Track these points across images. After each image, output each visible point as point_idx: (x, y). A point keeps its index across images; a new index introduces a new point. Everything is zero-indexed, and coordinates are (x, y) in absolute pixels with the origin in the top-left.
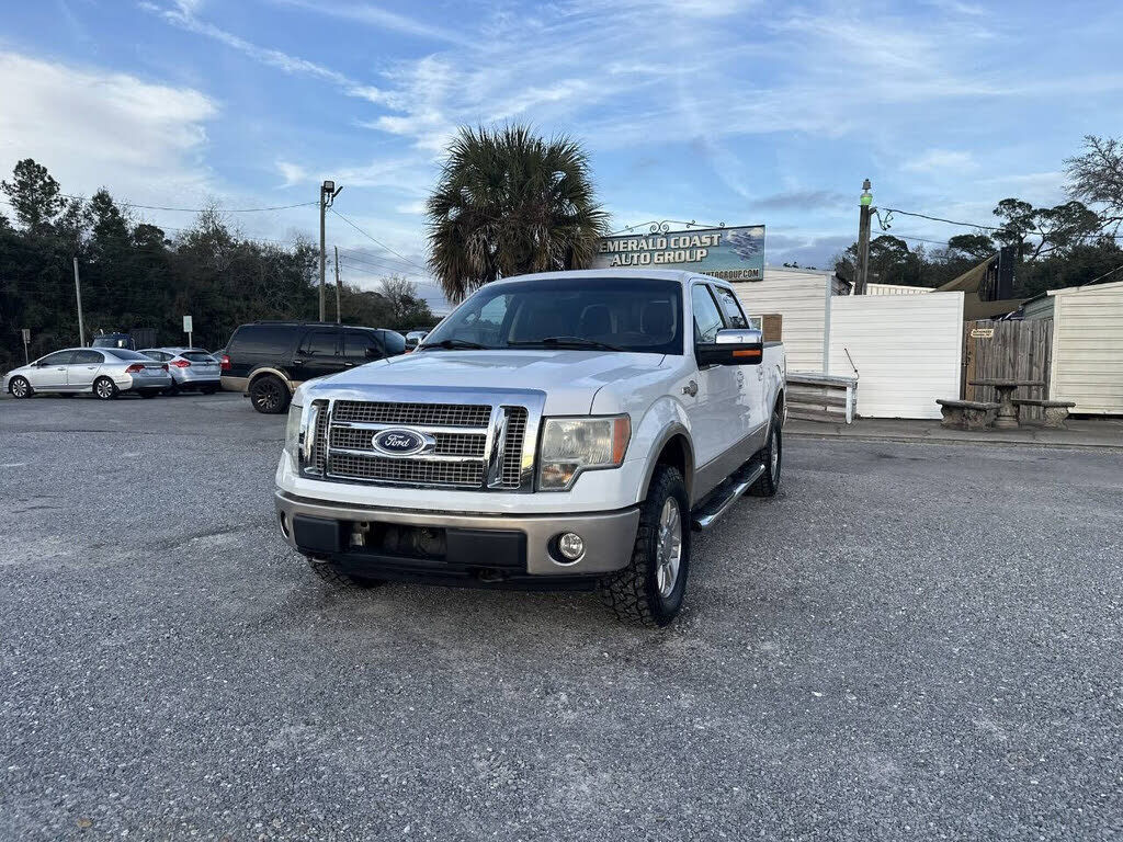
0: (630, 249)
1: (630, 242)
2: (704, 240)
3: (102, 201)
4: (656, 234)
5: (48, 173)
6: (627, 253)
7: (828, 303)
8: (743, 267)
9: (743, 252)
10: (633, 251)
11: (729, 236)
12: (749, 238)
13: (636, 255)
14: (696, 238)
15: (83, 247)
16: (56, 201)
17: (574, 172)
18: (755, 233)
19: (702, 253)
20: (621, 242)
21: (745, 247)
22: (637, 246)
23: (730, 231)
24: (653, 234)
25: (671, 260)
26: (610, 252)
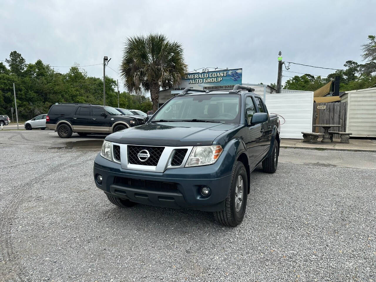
1: (195, 75)
2: (221, 74)
4: (205, 72)
5: (21, 56)
6: (194, 79)
7: (264, 96)
8: (234, 84)
9: (234, 78)
10: (196, 78)
11: (230, 73)
12: (237, 73)
13: (197, 80)
14: (218, 73)
16: (24, 65)
18: (239, 71)
19: (220, 79)
20: (193, 75)
21: (235, 76)
22: (198, 77)
23: (230, 71)
24: (203, 72)
25: (210, 82)
26: (189, 79)
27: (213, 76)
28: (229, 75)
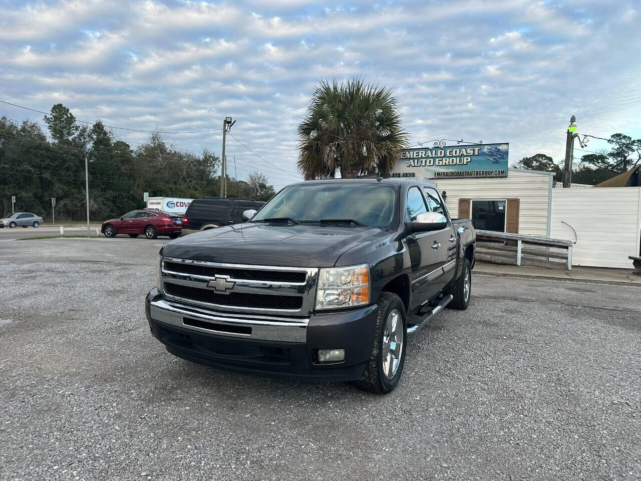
0: (420, 156)
1: (420, 152)
2: (469, 151)
3: (99, 127)
4: (438, 147)
5: (70, 112)
6: (418, 159)
7: (550, 192)
8: (495, 168)
9: (494, 159)
10: (422, 157)
11: (485, 150)
12: (499, 151)
13: (424, 160)
14: (464, 150)
15: (87, 153)
16: (73, 127)
17: (387, 110)
18: (502, 148)
19: (467, 159)
20: (415, 152)
21: (496, 156)
22: (425, 155)
23: (486, 146)
24: (436, 147)
25: (447, 164)
26: (407, 158)
27: (454, 155)
28: (484, 154)
